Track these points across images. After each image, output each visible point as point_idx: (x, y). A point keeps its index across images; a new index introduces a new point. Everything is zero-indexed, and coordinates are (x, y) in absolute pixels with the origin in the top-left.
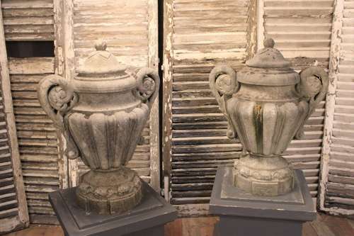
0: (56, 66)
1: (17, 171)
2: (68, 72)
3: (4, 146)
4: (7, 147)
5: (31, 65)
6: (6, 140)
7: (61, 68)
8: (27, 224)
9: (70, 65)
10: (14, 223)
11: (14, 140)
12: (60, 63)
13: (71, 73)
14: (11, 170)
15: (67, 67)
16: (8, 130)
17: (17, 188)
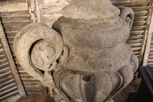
0: (29, 5)
1: (14, 71)
2: (37, 9)
3: (3, 58)
4: (6, 59)
5: (12, 5)
6: (4, 55)
7: (33, 6)
8: (25, 96)
9: (38, 4)
10: (18, 97)
11: (9, 54)
12: (32, 3)
13: (40, 9)
14: (10, 72)
15: (37, 5)
16: (4, 49)
17: (16, 80)
